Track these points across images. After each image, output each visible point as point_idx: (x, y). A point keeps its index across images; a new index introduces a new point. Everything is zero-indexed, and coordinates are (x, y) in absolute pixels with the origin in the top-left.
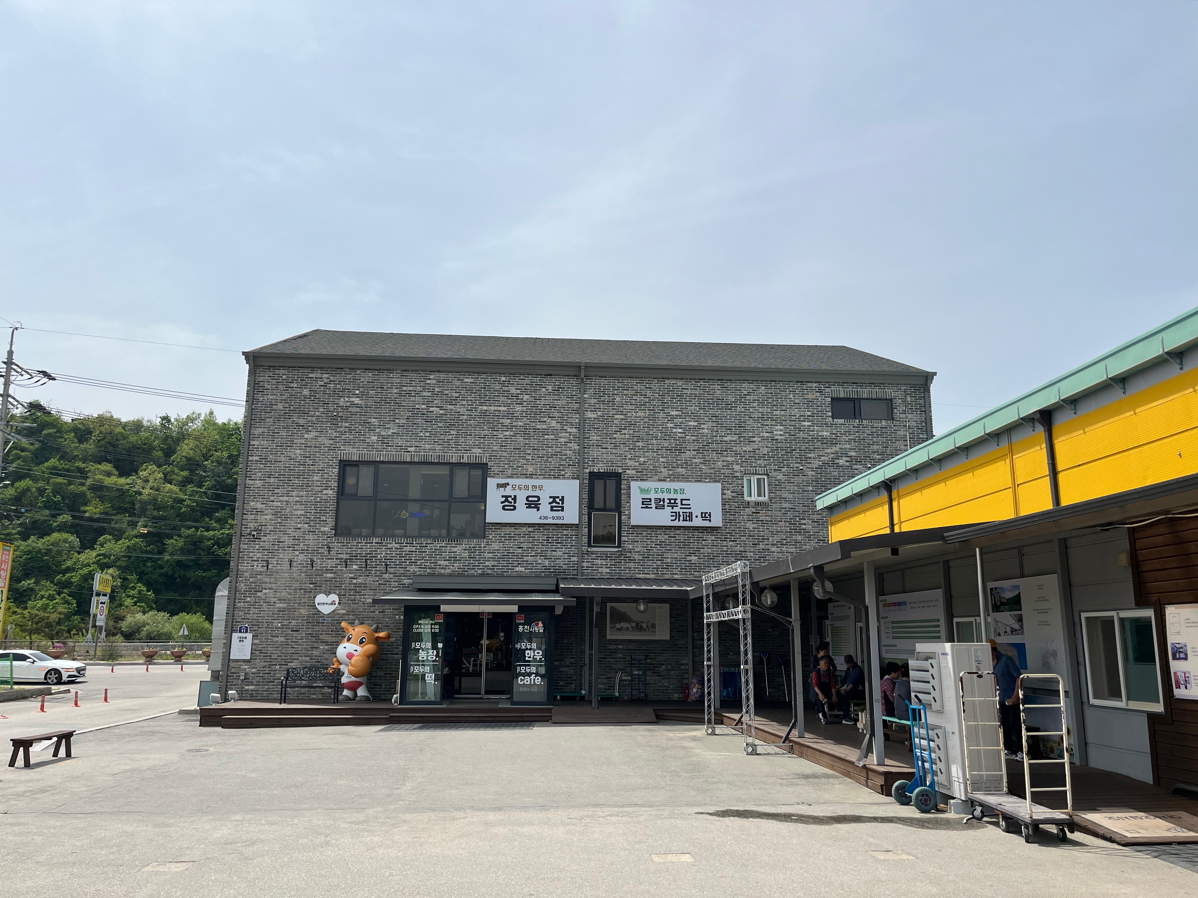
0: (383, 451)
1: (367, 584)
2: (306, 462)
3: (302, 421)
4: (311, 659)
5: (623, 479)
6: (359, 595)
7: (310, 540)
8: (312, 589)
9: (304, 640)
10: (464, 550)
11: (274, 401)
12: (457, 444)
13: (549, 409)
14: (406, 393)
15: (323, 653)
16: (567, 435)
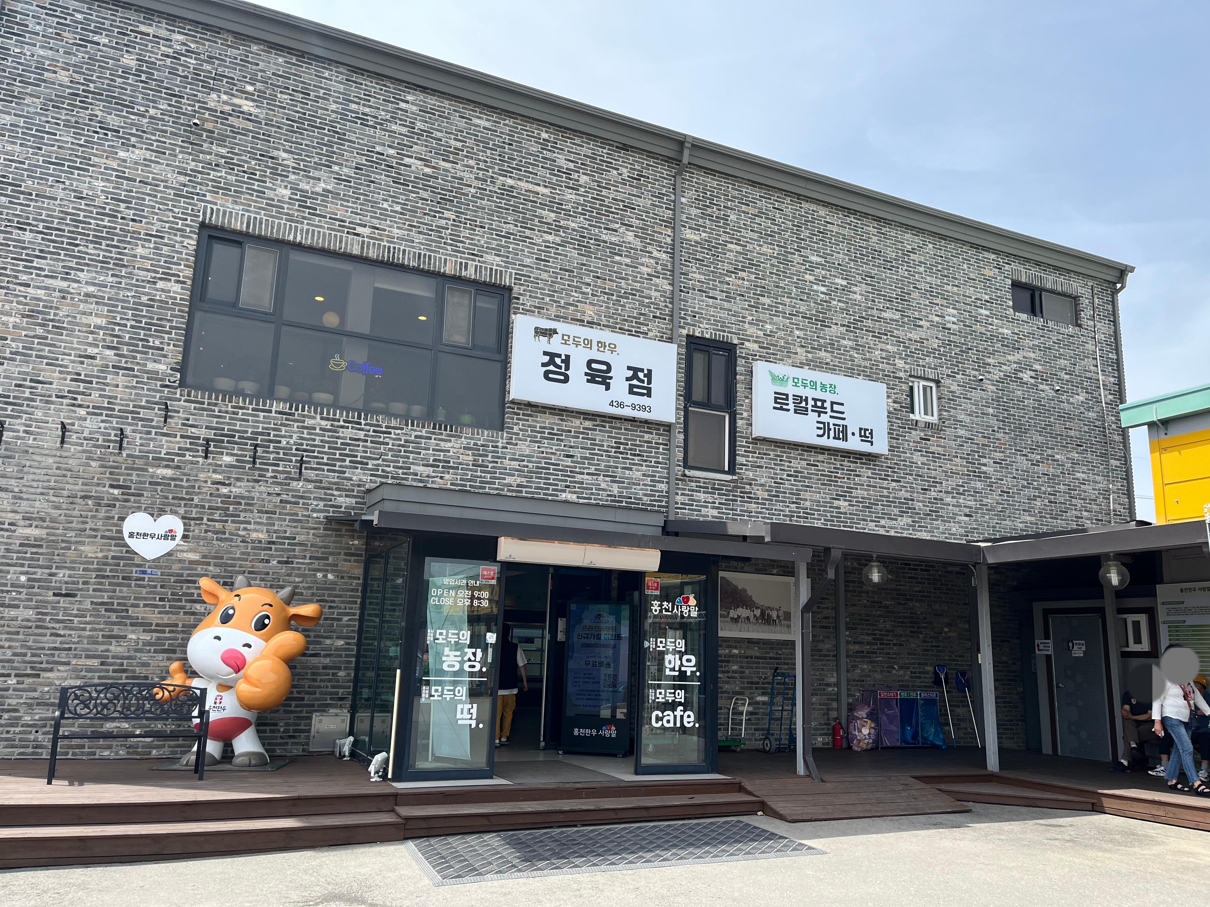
0: (302, 223)
1: (253, 498)
2: (120, 212)
3: (113, 120)
4: (102, 664)
5: (740, 357)
6: (233, 522)
7: (117, 386)
8: (117, 500)
9: (88, 619)
10: (465, 448)
11: (47, 63)
12: (456, 239)
13: (622, 210)
14: (356, 117)
15: (137, 651)
16: (652, 261)
